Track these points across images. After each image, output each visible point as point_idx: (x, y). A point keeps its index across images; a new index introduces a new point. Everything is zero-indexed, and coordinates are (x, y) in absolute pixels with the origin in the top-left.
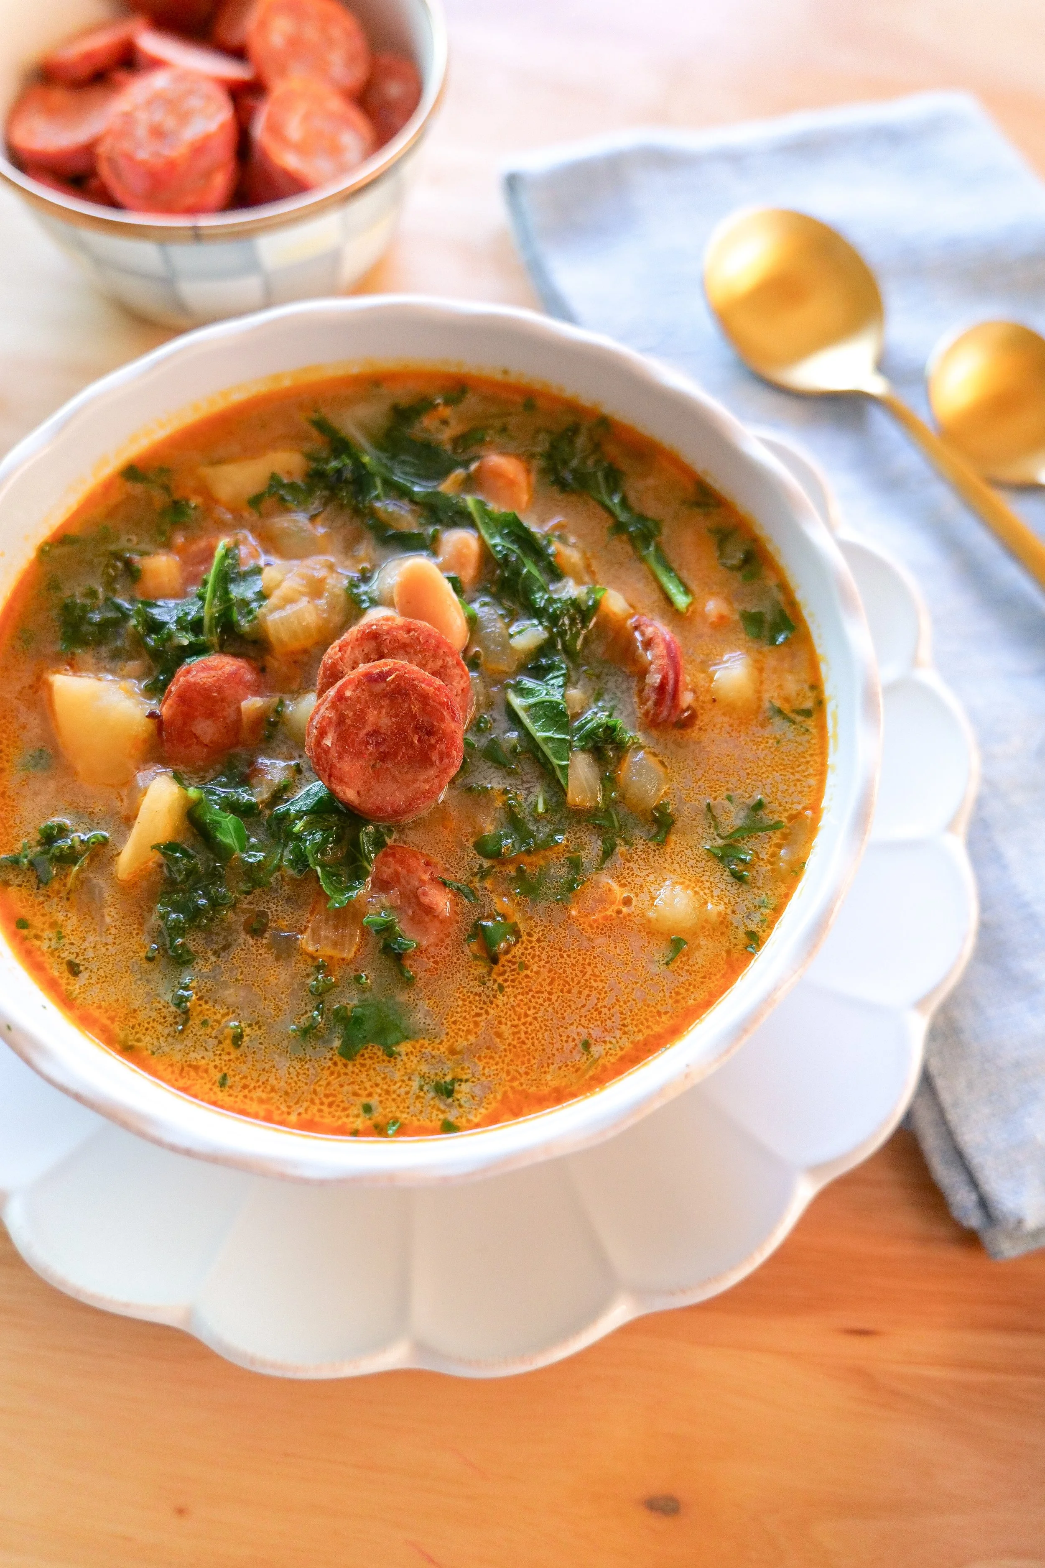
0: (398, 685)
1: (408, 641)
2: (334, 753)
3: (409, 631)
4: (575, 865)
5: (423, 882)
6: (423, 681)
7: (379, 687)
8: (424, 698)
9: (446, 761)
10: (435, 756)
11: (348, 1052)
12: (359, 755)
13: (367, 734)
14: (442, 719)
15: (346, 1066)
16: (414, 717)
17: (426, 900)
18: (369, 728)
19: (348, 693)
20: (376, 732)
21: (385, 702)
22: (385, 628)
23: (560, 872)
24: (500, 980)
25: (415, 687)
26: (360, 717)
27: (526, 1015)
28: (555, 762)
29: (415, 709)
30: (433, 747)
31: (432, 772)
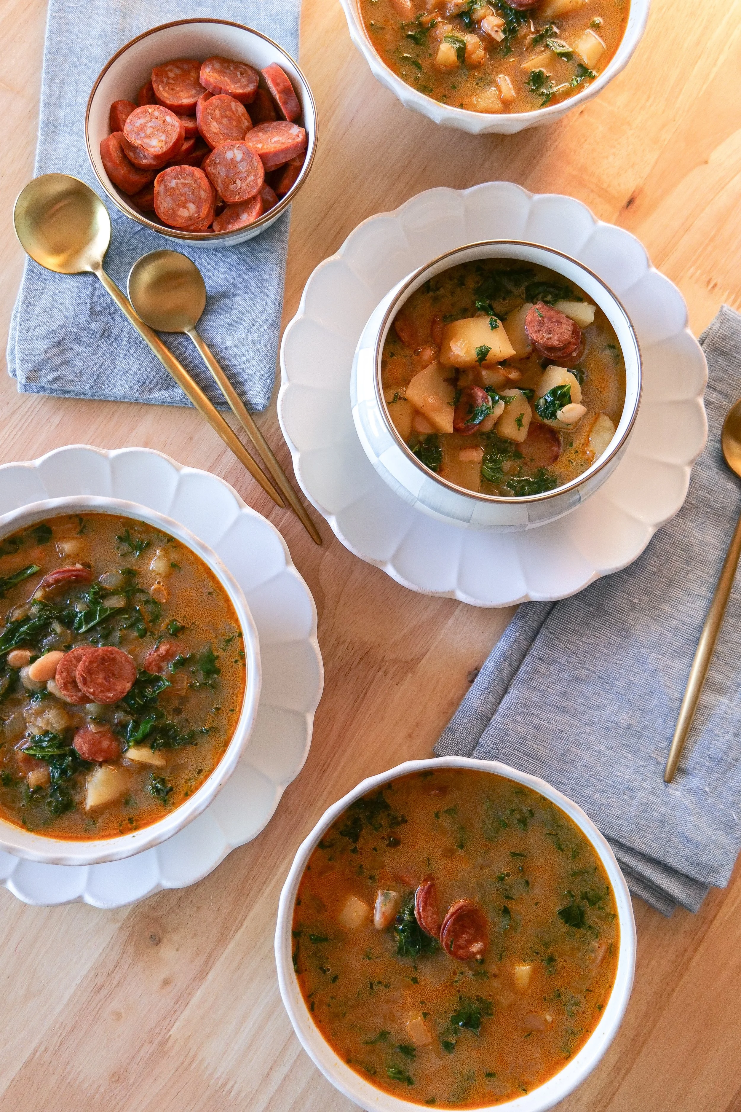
0: (87, 672)
1: (66, 672)
2: (115, 693)
3: (62, 672)
4: (147, 602)
5: (158, 655)
6: (84, 663)
7: (88, 679)
8: (91, 662)
9: (113, 652)
10: (112, 656)
11: (218, 671)
12: (114, 684)
13: (106, 682)
14: (98, 655)
15: (223, 672)
16: (98, 665)
17: (164, 653)
18: (104, 681)
19: (92, 690)
20: (105, 679)
21: (94, 676)
22: (62, 681)
23: (150, 607)
24: (190, 624)
25: (87, 666)
26: (101, 685)
27: (202, 614)
28: (108, 612)
29: (95, 665)
30: (109, 657)
31: (118, 656)
